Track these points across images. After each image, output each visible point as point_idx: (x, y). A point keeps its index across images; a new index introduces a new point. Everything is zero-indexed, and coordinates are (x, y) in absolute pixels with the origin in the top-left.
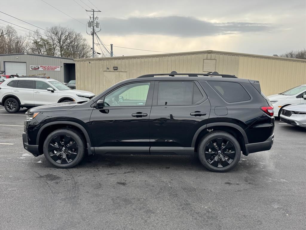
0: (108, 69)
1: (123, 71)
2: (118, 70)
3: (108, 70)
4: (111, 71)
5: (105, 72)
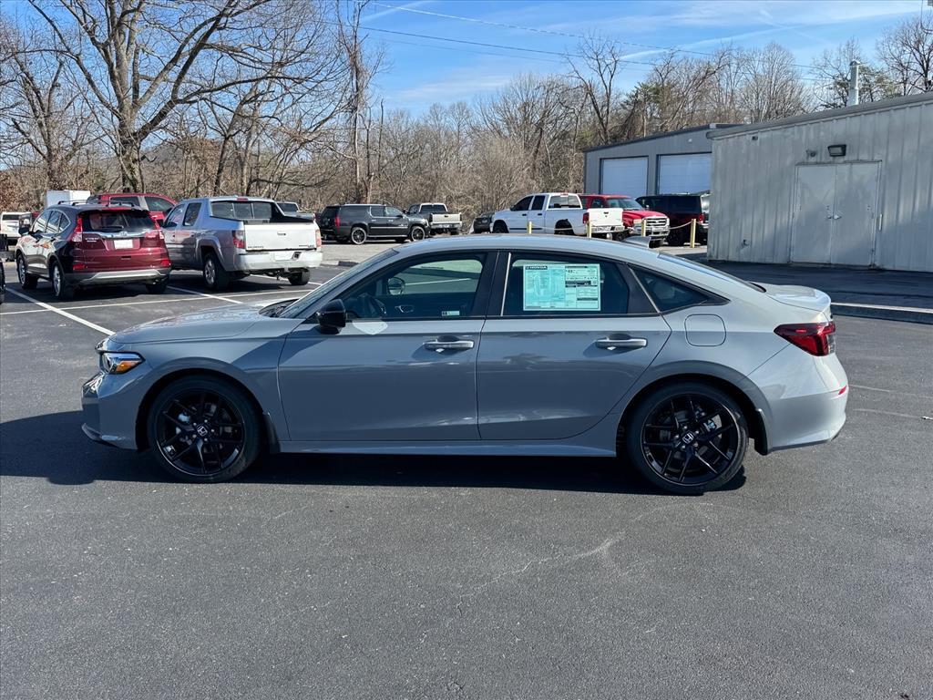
0: (813, 154)
1: (864, 156)
2: (846, 158)
3: (812, 160)
4: (823, 160)
5: (802, 169)
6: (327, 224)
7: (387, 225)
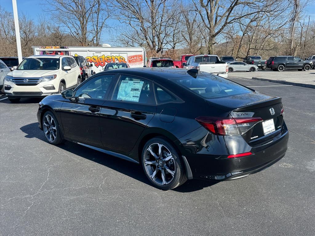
6: (269, 64)
7: (294, 64)
